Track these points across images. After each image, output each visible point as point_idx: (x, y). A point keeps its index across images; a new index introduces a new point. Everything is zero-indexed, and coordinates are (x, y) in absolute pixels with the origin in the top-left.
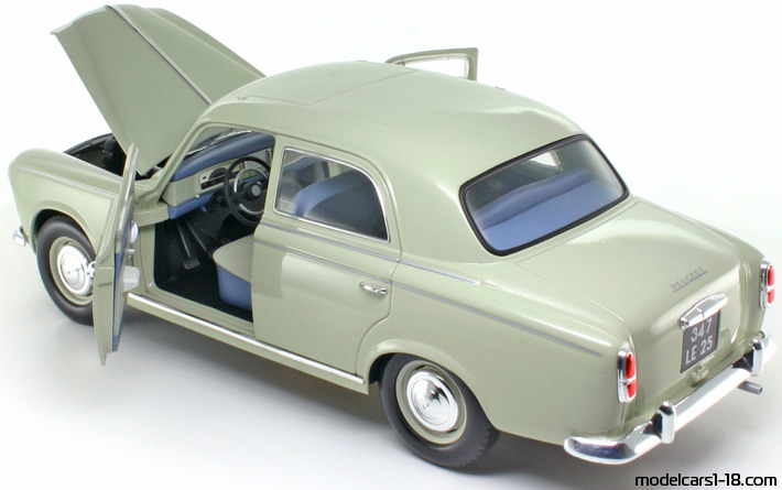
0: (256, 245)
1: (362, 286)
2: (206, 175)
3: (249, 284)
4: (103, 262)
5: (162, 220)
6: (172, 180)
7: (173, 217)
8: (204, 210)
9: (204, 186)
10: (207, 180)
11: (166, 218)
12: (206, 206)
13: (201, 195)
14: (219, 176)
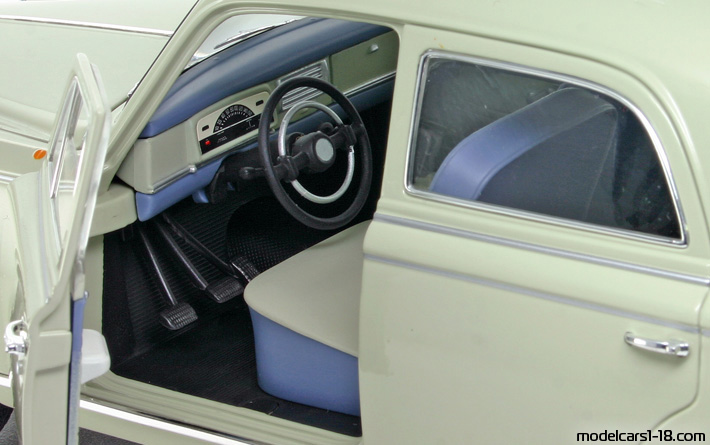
0: (369, 266)
1: (628, 340)
2: (208, 121)
3: (353, 361)
4: (45, 321)
5: (121, 224)
6: (143, 136)
7: (145, 216)
8: (203, 199)
9: (205, 146)
10: (210, 133)
11: (132, 219)
12: (207, 189)
13: (199, 166)
14: (235, 122)
